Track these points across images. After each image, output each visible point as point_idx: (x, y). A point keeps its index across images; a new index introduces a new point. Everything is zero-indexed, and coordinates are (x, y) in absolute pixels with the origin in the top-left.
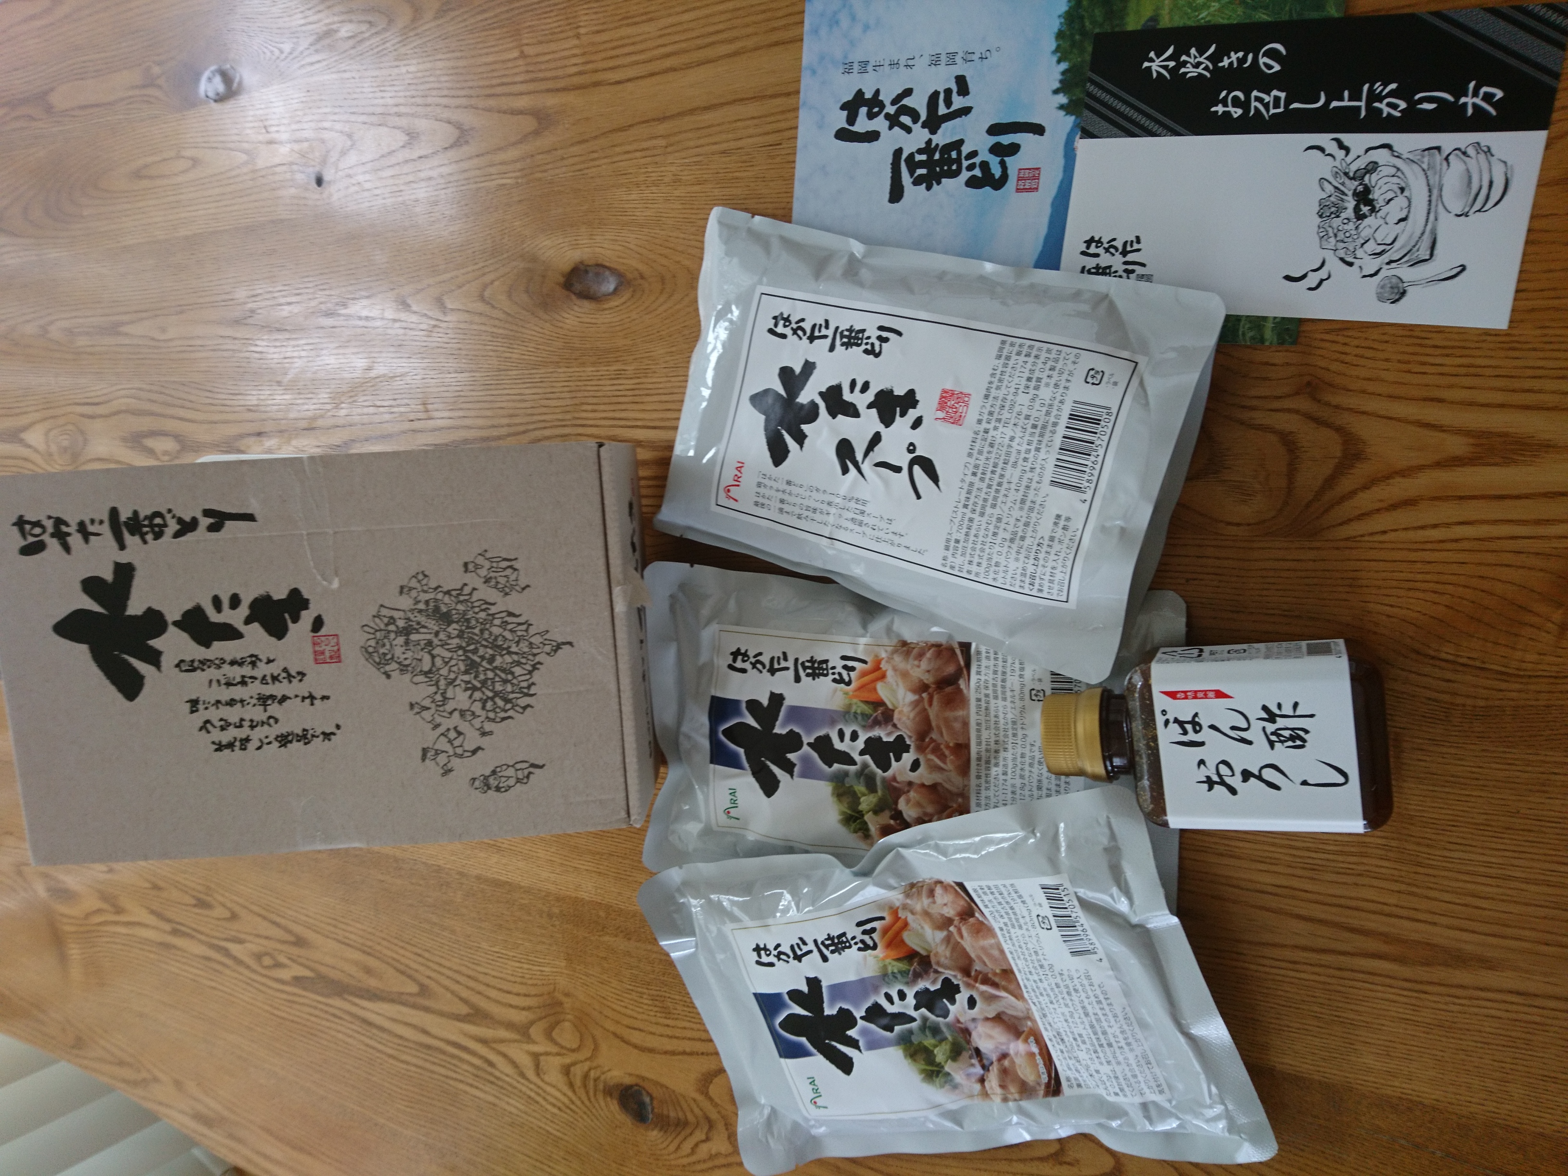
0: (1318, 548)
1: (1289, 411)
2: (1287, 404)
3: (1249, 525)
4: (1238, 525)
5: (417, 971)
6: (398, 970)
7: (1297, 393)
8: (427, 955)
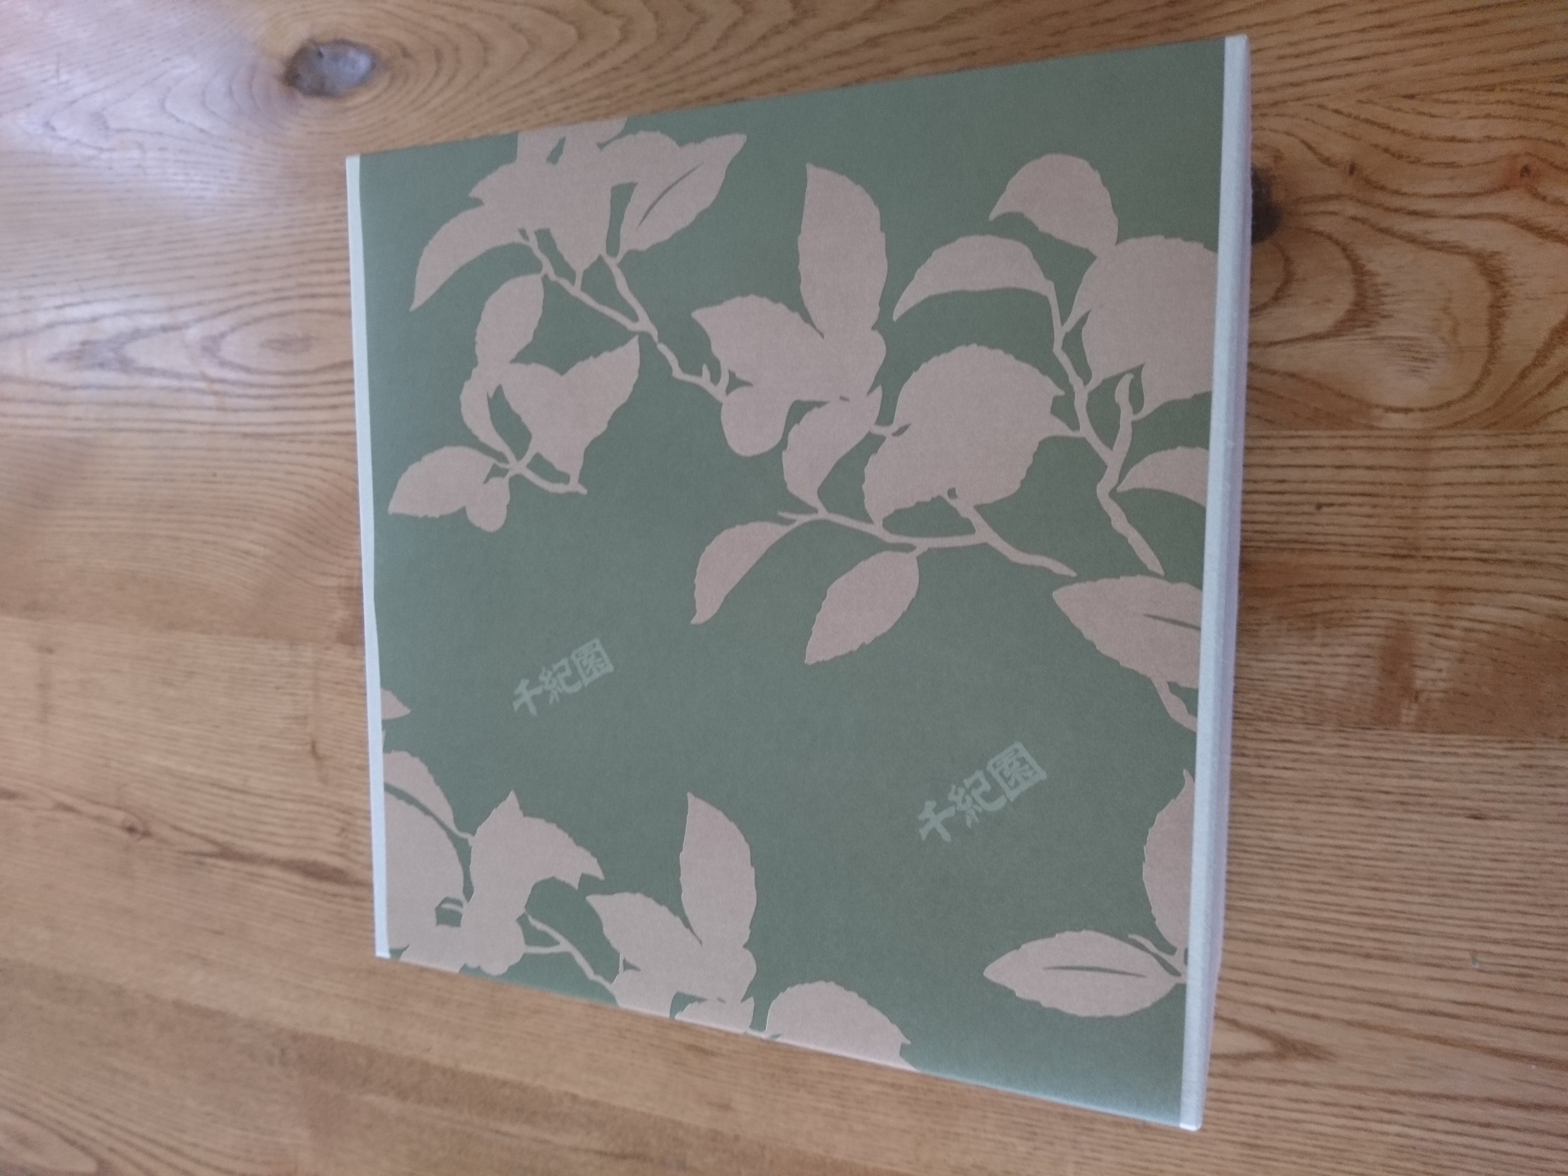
0: (1541, 446)
1: (1490, 216)
2: (1489, 205)
3: (1422, 410)
4: (1407, 410)
5: (93, 1140)
6: (66, 1140)
7: (1506, 187)
8: (108, 1117)
